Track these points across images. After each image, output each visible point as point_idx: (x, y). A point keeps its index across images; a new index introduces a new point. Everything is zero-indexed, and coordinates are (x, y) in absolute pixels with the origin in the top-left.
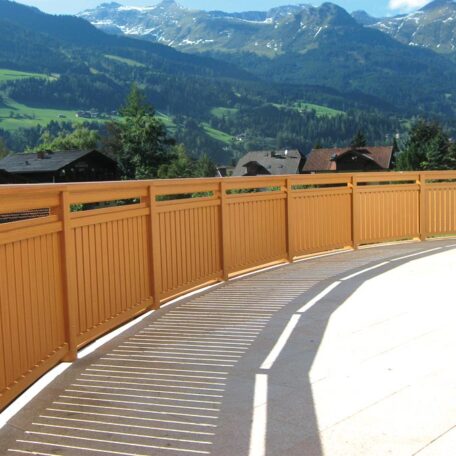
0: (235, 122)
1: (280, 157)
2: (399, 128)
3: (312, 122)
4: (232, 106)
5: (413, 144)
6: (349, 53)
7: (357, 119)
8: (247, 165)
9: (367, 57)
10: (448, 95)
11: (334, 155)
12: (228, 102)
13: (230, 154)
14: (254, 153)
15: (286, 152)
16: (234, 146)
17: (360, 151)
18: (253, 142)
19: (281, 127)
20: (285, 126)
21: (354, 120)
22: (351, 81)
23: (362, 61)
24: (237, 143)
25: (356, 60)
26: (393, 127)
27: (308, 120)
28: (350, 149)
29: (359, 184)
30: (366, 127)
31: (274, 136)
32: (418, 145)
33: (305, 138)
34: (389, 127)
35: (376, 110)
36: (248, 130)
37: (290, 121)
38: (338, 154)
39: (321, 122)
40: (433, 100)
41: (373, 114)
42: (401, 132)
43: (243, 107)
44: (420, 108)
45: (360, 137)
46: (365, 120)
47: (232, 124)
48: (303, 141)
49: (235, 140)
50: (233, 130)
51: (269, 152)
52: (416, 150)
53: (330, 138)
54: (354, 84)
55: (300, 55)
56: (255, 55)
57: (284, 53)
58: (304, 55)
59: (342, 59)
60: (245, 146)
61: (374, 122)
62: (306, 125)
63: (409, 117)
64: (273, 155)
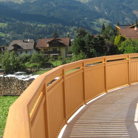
0: (6, 28)
1: (26, 42)
2: (69, 30)
3: (36, 28)
4: (5, 22)
5: (79, 37)
6: (49, 2)
7: (53, 27)
8: (13, 46)
9: (56, 4)
10: (86, 18)
11: (48, 41)
12: (4, 21)
13: (5, 41)
14: (16, 41)
15: (29, 40)
16: (6, 38)
17: (57, 39)
18: (13, 36)
19: (24, 30)
20: (26, 30)
21: (52, 28)
22: (50, 13)
23: (55, 6)
24: (7, 37)
25: (52, 5)
26: (66, 30)
27: (35, 27)
28: (54, 39)
29: (108, 61)
30: (56, 30)
31: (22, 34)
32: (81, 37)
33: (34, 34)
34: (65, 30)
35: (60, 24)
36: (11, 32)
37: (28, 28)
38: (49, 41)
39: (40, 28)
40: (81, 20)
41: (59, 25)
42: (69, 32)
43: (9, 23)
44: (76, 23)
45: (56, 34)
46: (56, 28)
47: (5, 29)
48: (33, 35)
49: (7, 36)
50: (6, 32)
51: (22, 40)
52: (80, 39)
53: (43, 34)
54: (52, 14)
55: (31, 3)
56: (14, 2)
57: (25, 2)
58: (32, 3)
59: (47, 5)
60: (11, 38)
61: (59, 28)
62: (34, 30)
63: (72, 26)
64: (24, 42)
